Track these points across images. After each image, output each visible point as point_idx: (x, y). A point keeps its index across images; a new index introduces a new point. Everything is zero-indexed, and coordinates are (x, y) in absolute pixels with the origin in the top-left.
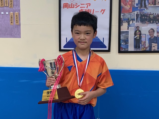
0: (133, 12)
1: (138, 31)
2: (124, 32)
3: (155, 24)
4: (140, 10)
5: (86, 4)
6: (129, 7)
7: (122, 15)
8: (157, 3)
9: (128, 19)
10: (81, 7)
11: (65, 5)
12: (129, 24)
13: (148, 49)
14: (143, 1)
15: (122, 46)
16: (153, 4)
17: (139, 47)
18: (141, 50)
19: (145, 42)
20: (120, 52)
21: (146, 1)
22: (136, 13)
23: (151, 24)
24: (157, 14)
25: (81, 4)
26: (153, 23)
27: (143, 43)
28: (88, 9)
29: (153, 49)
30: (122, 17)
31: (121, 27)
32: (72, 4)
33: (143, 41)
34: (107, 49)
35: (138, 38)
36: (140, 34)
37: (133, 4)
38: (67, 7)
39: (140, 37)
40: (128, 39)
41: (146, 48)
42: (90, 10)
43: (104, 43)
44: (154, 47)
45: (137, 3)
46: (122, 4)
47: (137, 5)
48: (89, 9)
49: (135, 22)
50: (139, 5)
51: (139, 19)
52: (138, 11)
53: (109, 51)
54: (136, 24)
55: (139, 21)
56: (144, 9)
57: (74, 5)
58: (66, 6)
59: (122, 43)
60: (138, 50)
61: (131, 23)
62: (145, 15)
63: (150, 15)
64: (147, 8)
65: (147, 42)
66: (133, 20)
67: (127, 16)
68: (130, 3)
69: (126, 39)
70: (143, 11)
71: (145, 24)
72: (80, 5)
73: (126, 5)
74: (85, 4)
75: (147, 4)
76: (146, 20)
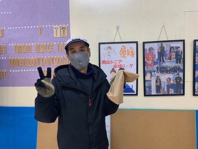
0: (154, 65)
1: (158, 80)
2: (148, 81)
3: (172, 74)
4: (159, 64)
6: (151, 62)
7: (146, 68)
8: (172, 58)
9: (151, 71)
10: (115, 63)
12: (151, 75)
13: (166, 93)
14: (162, 57)
15: (146, 91)
16: (169, 59)
17: (160, 92)
18: (162, 93)
19: (164, 88)
20: (145, 95)
21: (164, 57)
22: (156, 66)
23: (168, 74)
24: (172, 67)
25: (115, 61)
26: (170, 73)
27: (162, 89)
28: (120, 64)
29: (170, 93)
30: (146, 69)
31: (146, 77)
32: (108, 61)
33: (163, 87)
34: (135, 93)
35: (159, 85)
36: (160, 82)
37: (154, 59)
39: (160, 84)
40: (151, 85)
41: (165, 92)
42: (122, 65)
43: (133, 89)
44: (171, 91)
45: (157, 59)
46: (146, 60)
47: (157, 60)
49: (156, 73)
50: (159, 60)
51: (159, 70)
52: (158, 65)
53: (137, 94)
54: (157, 74)
55: (159, 72)
56: (163, 63)
57: (110, 61)
58: (104, 62)
59: (147, 89)
60: (159, 94)
61: (153, 73)
62: (163, 68)
63: (167, 67)
64: (165, 62)
65: (166, 88)
66: (154, 71)
67: (150, 68)
68: (152, 59)
69: (149, 86)
70: (162, 65)
71: (164, 74)
73: (148, 61)
74: (118, 61)
75: (164, 59)
76: (164, 71)
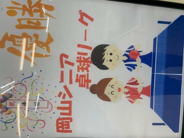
5: (62, 66)
10: (71, 82)
11: (61, 129)
25: (62, 81)
28: (77, 61)
32: (59, 108)
38: (68, 122)
42: (79, 56)
48: (78, 58)
57: (62, 102)
72: (63, 84)
74: (62, 69)
